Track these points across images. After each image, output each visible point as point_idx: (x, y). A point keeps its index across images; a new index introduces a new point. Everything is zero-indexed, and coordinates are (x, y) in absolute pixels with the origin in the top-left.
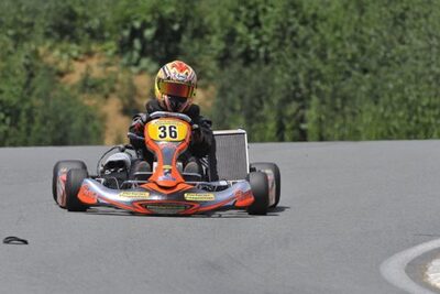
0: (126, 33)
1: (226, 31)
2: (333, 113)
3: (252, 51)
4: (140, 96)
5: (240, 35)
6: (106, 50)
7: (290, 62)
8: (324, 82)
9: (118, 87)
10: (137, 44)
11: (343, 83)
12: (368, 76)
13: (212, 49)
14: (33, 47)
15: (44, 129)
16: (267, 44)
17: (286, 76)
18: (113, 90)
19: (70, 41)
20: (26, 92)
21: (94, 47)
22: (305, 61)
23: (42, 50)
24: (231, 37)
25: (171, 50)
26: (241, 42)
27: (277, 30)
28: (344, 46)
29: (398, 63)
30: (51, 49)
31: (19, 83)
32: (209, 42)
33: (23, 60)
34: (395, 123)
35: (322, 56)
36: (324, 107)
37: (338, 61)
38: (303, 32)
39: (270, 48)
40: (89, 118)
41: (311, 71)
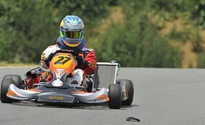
0: (197, 7)
6: (184, 16)
9: (191, 36)
14: (144, 13)
18: (188, 38)
21: (179, 14)
23: (149, 15)
30: (155, 14)
40: (174, 53)
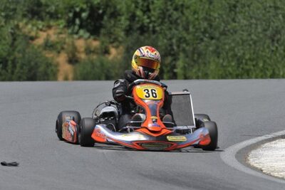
0: (71, 15)
1: (130, 14)
2: (192, 63)
3: (145, 26)
4: (79, 52)
5: (139, 16)
6: (59, 25)
7: (167, 32)
8: (188, 44)
9: (65, 46)
10: (77, 21)
11: (199, 45)
12: (214, 41)
13: (122, 24)
14: (16, 22)
15: (22, 71)
16: (155, 22)
17: (165, 41)
18: (63, 48)
19: (38, 20)
20: (11, 49)
21: (52, 23)
22: (176, 32)
23: (21, 25)
24: (133, 17)
25: (98, 24)
26: (139, 21)
27: (160, 13)
28: (199, 24)
29: (232, 34)
30: (27, 24)
31: (8, 44)
32: (120, 21)
33: (10, 30)
34: (230, 69)
35: (186, 29)
36: (187, 59)
37: (196, 32)
38: (176, 15)
39: (156, 25)
40: (49, 65)
41: (181, 38)
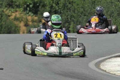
0: (25, 6)
3: (57, 11)
4: (29, 22)
5: (54, 6)
6: (20, 10)
7: (66, 13)
8: (75, 18)
9: (23, 19)
10: (28, 9)
12: (86, 17)
14: (2, 9)
15: (5, 30)
16: (61, 9)
17: (65, 17)
19: (11, 8)
21: (17, 9)
22: (70, 13)
25: (37, 10)
27: (63, 5)
30: (7, 10)
32: (46, 8)
35: (74, 12)
36: (75, 24)
37: (78, 13)
38: (69, 6)
41: (72, 16)
